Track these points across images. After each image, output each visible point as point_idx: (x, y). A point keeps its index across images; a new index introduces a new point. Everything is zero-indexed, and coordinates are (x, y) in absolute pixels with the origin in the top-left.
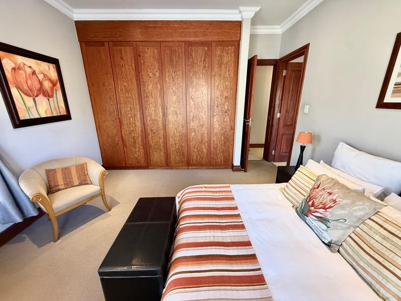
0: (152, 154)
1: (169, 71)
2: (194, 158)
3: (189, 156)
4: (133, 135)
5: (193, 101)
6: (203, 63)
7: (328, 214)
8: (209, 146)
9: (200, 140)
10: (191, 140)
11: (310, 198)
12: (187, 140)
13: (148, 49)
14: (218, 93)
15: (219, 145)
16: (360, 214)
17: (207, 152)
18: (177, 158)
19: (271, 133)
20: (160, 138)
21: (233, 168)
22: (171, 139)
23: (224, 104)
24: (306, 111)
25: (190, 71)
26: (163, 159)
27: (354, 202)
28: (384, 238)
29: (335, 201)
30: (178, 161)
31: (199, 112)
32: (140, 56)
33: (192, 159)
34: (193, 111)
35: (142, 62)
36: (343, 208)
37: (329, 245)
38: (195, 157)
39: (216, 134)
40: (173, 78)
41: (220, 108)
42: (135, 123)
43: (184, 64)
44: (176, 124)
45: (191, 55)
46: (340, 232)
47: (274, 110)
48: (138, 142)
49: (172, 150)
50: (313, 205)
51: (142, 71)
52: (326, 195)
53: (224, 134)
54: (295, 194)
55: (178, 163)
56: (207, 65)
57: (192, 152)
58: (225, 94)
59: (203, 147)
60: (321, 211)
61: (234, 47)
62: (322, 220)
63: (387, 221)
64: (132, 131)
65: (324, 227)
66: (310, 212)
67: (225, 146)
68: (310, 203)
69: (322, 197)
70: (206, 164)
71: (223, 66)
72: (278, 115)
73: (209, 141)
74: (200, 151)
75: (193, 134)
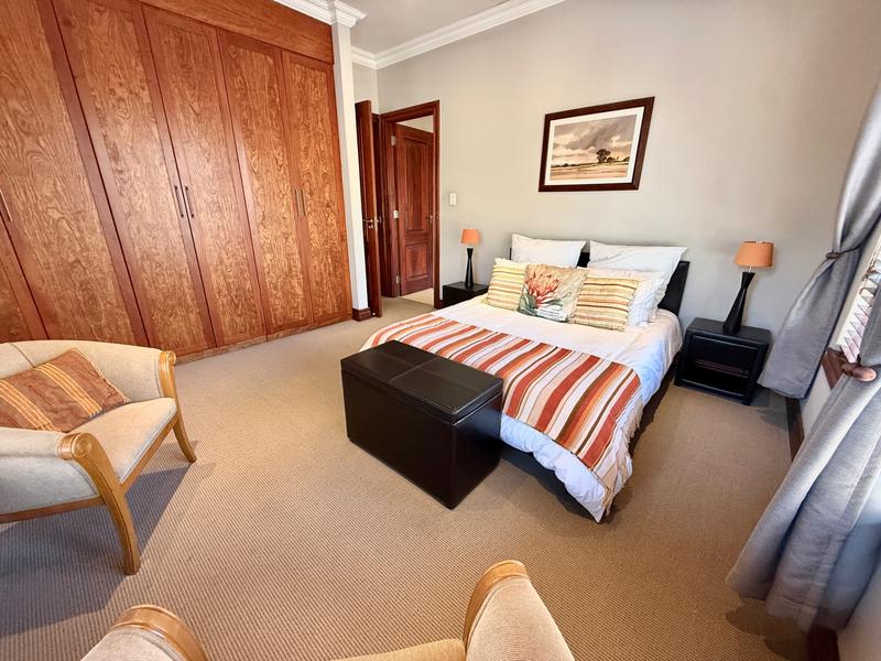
0: (160, 326)
1: (182, 95)
2: (278, 312)
3: (266, 310)
4: (77, 276)
5: (258, 180)
6: (270, 94)
7: (557, 295)
8: (307, 280)
9: (286, 269)
10: (266, 270)
11: (531, 290)
12: (257, 274)
13: (101, 13)
14: (308, 165)
15: (325, 276)
16: (577, 284)
17: (304, 291)
18: (238, 320)
19: (389, 246)
20: (180, 276)
21: (357, 316)
22: (213, 276)
23: (322, 190)
24: (453, 200)
25: (240, 106)
26: (198, 331)
27: (571, 275)
28: (601, 290)
29: (557, 281)
30: (243, 328)
31: (276, 205)
32: (68, 23)
33: (275, 315)
34: (262, 203)
35: (81, 45)
36: (565, 284)
37: (566, 321)
38: (280, 310)
39: (317, 254)
40: (197, 115)
41: (316, 197)
42: (82, 238)
43: (222, 85)
44: (222, 235)
45: (238, 66)
46: (570, 306)
47: (387, 205)
48: (104, 298)
49: (221, 302)
50: (538, 294)
51: (84, 76)
52: (547, 279)
53: (331, 251)
54: (508, 297)
55: (241, 332)
56: (278, 100)
57: (271, 300)
58: (323, 169)
59: (295, 282)
60: (549, 295)
61: (324, 74)
62: (554, 302)
63: (596, 279)
64: (72, 265)
65: (558, 307)
66: (539, 302)
67: (336, 276)
68: (535, 294)
69: (543, 283)
70: (306, 320)
71: (311, 109)
72: (395, 214)
73: (305, 271)
74: (288, 295)
75: (269, 256)
